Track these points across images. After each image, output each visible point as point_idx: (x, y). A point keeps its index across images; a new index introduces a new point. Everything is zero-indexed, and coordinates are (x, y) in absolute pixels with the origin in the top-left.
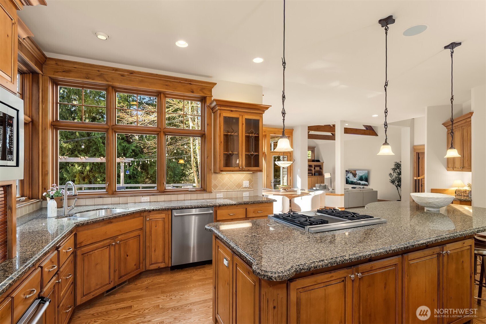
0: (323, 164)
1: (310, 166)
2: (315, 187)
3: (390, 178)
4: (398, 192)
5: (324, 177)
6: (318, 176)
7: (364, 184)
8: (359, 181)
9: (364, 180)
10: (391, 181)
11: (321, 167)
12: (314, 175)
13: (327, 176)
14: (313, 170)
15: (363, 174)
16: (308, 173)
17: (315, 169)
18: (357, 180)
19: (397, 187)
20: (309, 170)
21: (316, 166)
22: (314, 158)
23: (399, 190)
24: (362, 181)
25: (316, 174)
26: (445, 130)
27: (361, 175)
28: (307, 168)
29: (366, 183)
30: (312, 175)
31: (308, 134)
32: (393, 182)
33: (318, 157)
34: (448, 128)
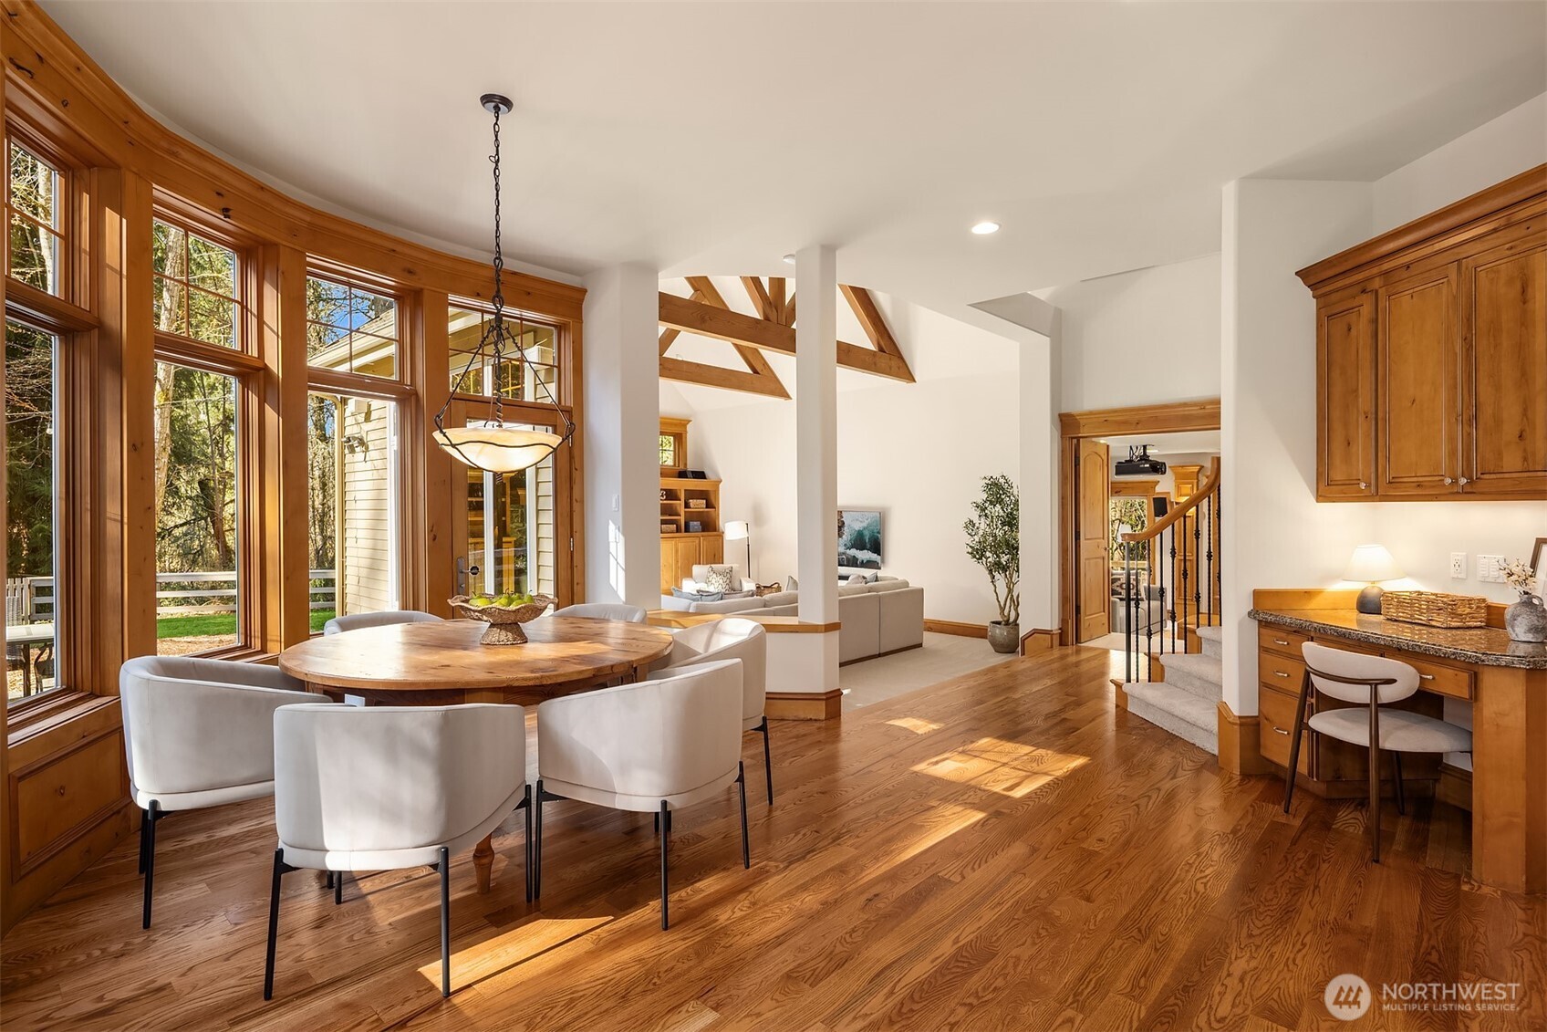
0: (718, 488)
1: (670, 494)
2: (689, 574)
3: (968, 539)
4: (995, 591)
5: (721, 535)
6: (700, 534)
7: (868, 561)
8: (853, 552)
9: (868, 546)
10: (970, 550)
11: (709, 498)
12: (687, 529)
13: (733, 531)
14: (682, 510)
15: (865, 525)
16: (663, 522)
17: (687, 505)
18: (845, 545)
19: (991, 571)
20: (666, 510)
21: (691, 494)
22: (686, 464)
23: (997, 584)
24: (862, 549)
25: (695, 524)
26: (1306, 301)
27: (858, 526)
28: (657, 500)
29: (874, 557)
30: (678, 530)
31: (661, 355)
32: (978, 553)
33: (700, 456)
34: (1319, 292)
